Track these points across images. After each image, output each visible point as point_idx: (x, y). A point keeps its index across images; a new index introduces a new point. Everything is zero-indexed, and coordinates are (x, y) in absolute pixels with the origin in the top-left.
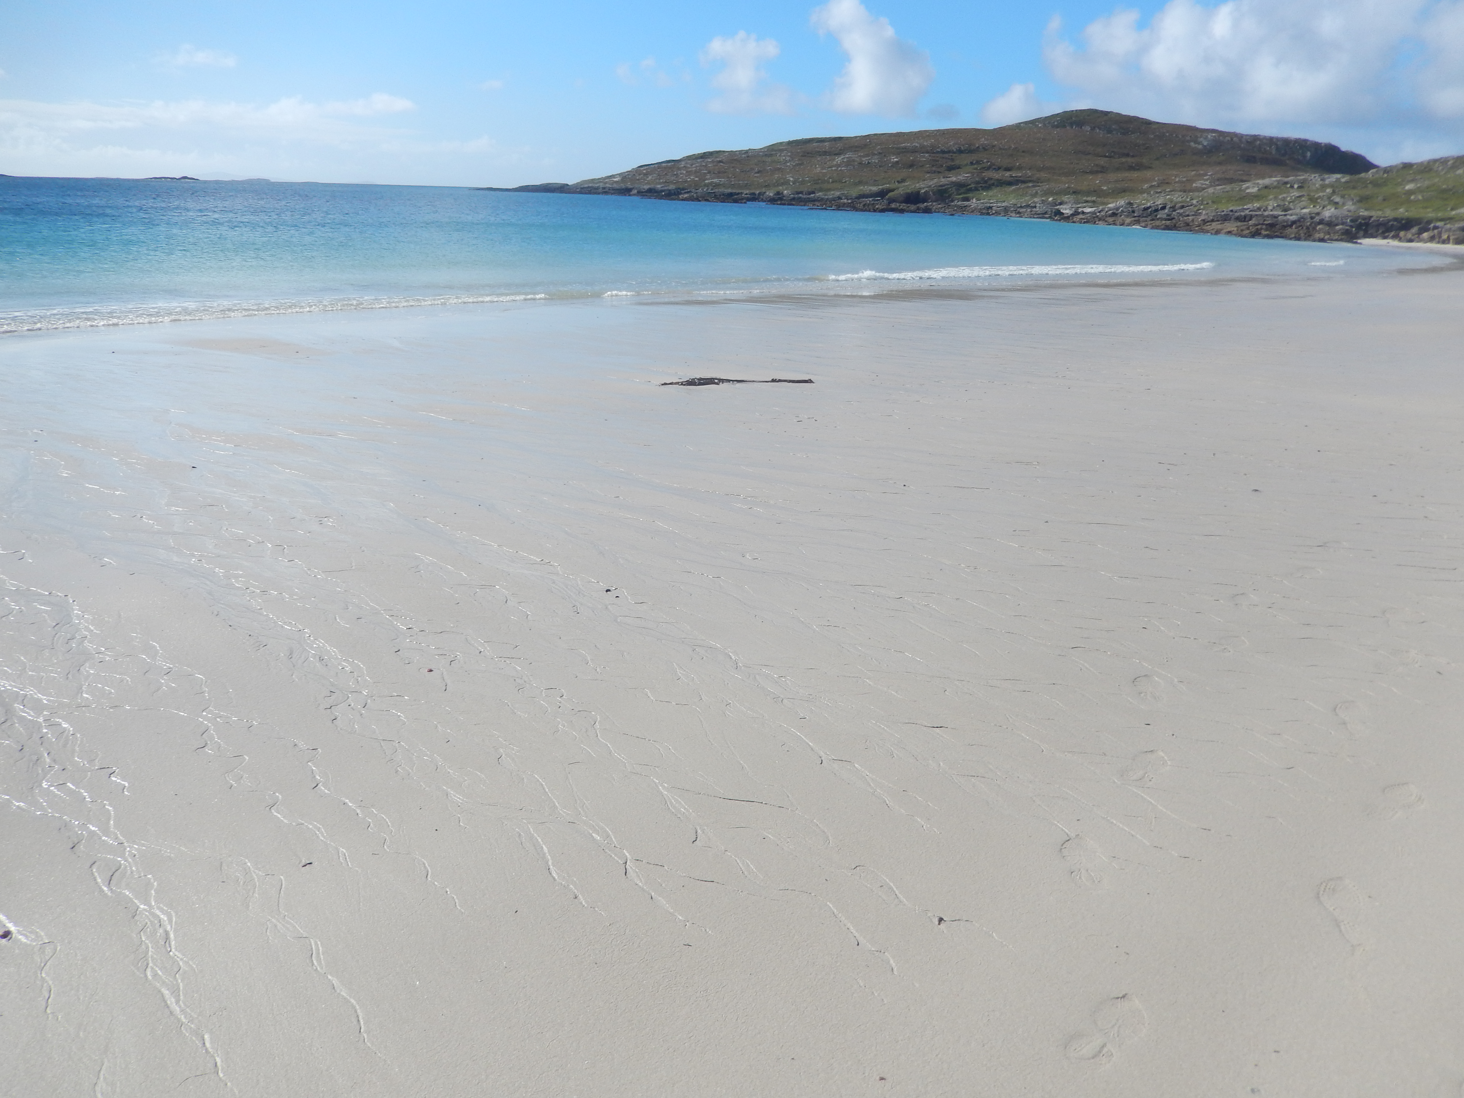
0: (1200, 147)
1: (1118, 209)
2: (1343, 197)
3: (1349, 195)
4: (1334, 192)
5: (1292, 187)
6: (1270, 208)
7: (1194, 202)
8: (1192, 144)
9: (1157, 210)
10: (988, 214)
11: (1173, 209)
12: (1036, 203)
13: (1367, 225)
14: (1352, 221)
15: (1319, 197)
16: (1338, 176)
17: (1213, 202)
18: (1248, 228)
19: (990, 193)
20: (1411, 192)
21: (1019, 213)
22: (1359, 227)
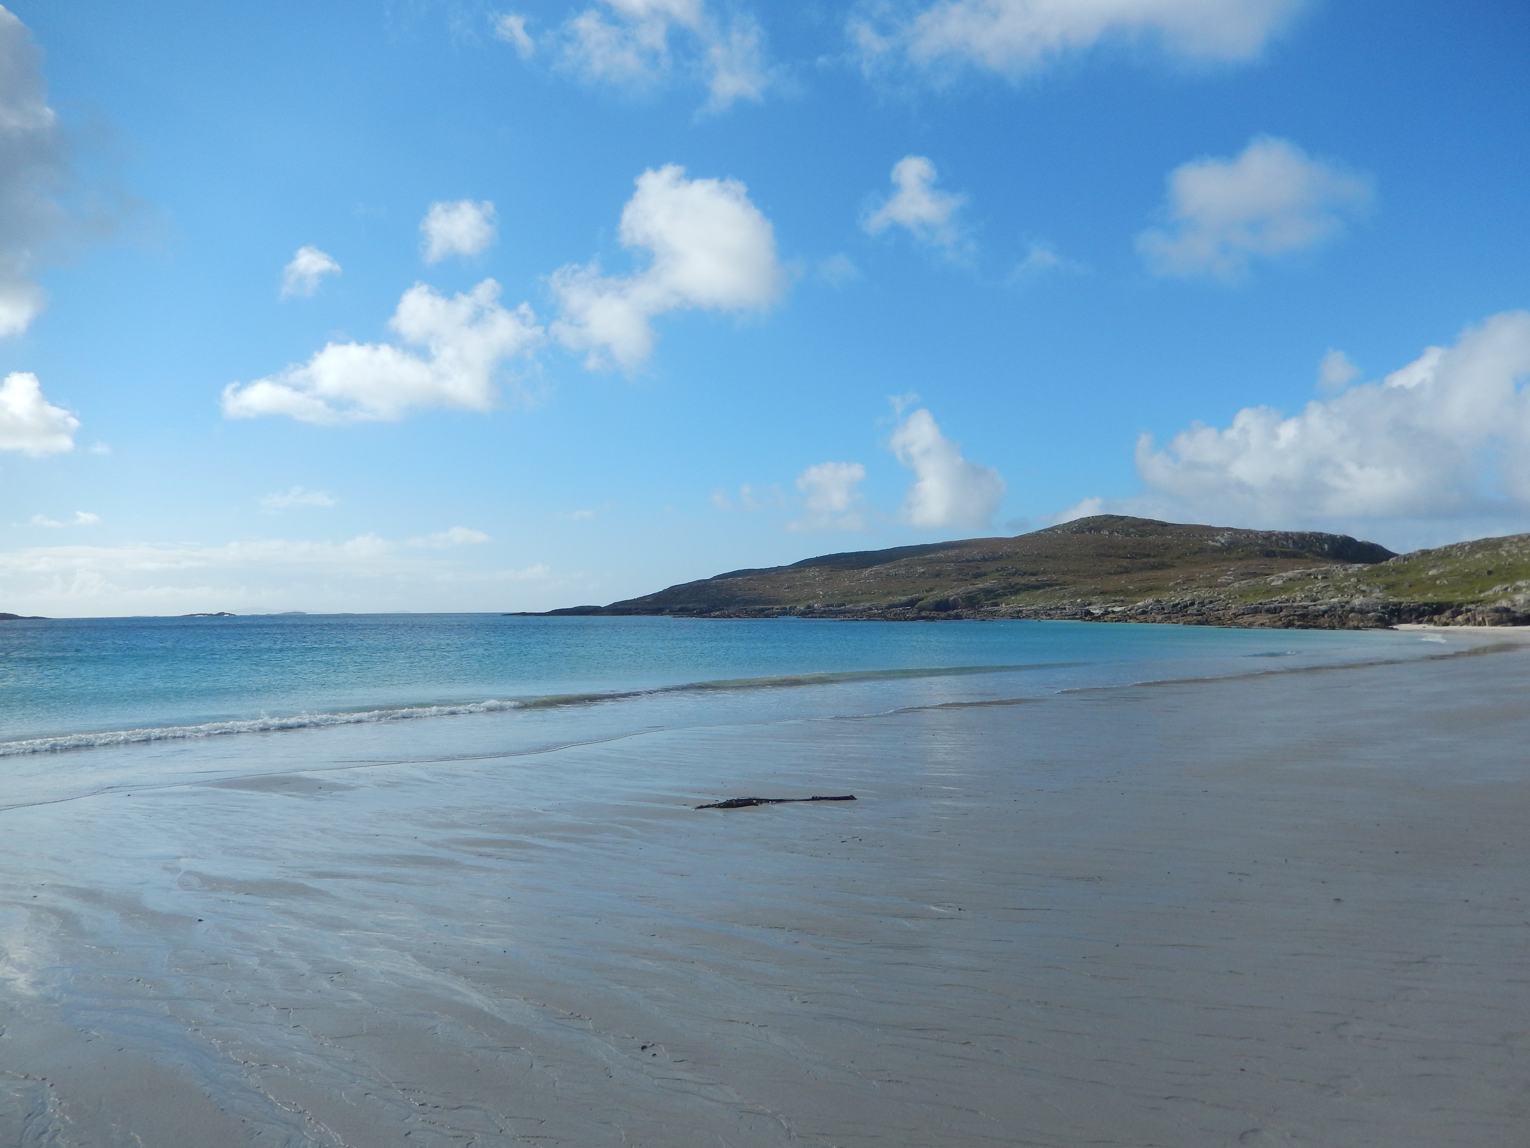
0: (1218, 544)
1: (1147, 607)
2: (1368, 585)
3: (1375, 583)
4: (1359, 581)
5: (1316, 578)
6: (1298, 599)
7: (1222, 596)
8: (1210, 542)
9: (1186, 607)
10: (1019, 617)
11: (1202, 604)
12: (1065, 605)
13: (1399, 611)
14: (1382, 608)
15: (1345, 587)
16: (1360, 565)
17: (1241, 596)
18: (1280, 620)
19: (1019, 597)
20: (1435, 578)
21: (1049, 615)
22: (1392, 613)
